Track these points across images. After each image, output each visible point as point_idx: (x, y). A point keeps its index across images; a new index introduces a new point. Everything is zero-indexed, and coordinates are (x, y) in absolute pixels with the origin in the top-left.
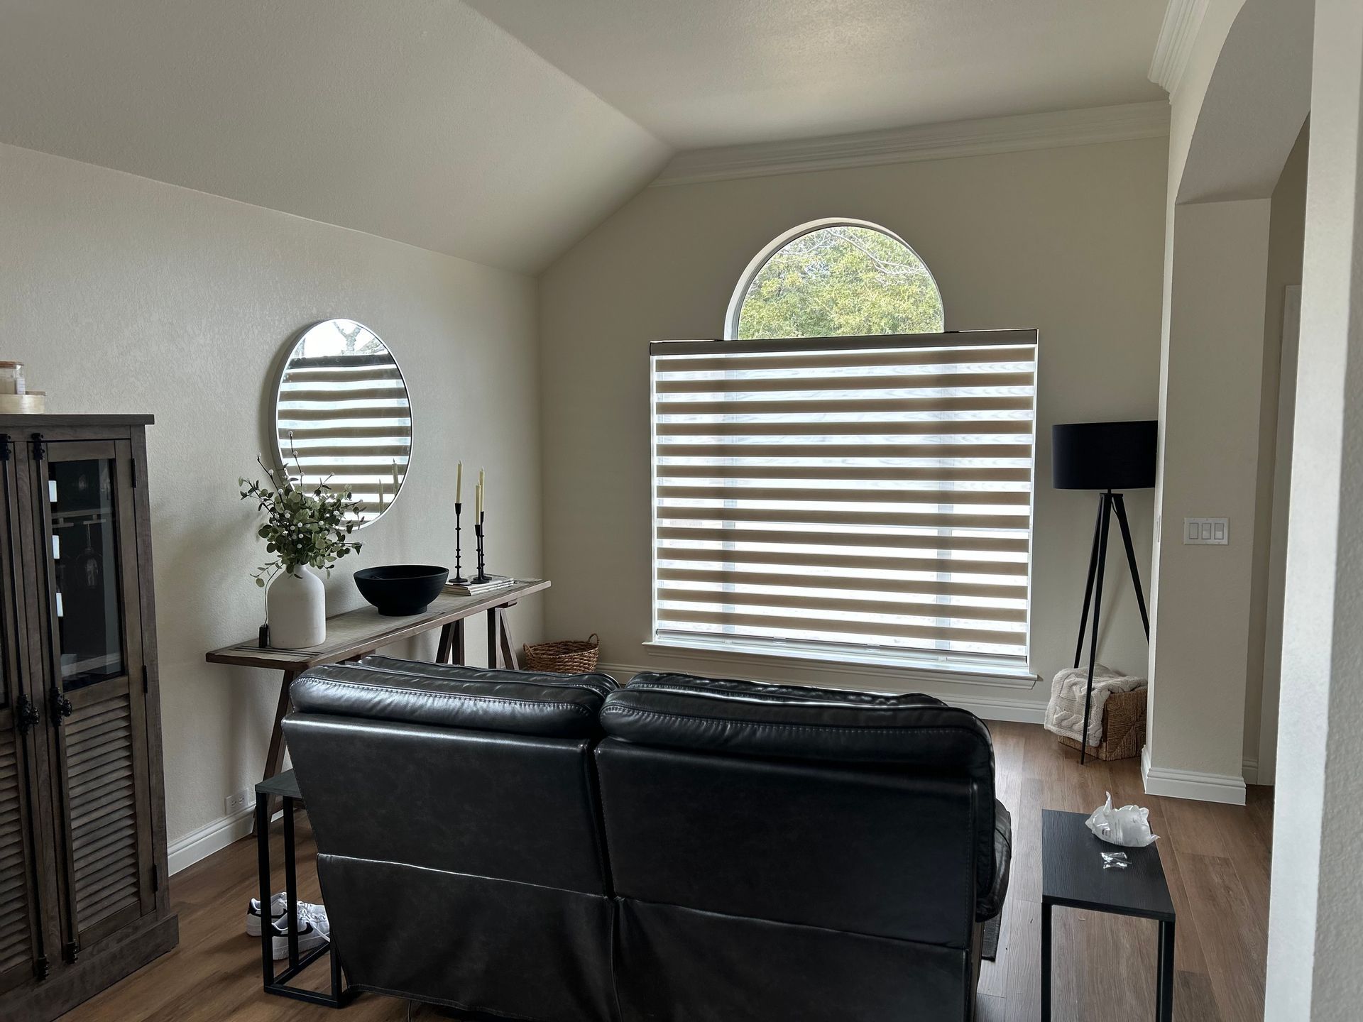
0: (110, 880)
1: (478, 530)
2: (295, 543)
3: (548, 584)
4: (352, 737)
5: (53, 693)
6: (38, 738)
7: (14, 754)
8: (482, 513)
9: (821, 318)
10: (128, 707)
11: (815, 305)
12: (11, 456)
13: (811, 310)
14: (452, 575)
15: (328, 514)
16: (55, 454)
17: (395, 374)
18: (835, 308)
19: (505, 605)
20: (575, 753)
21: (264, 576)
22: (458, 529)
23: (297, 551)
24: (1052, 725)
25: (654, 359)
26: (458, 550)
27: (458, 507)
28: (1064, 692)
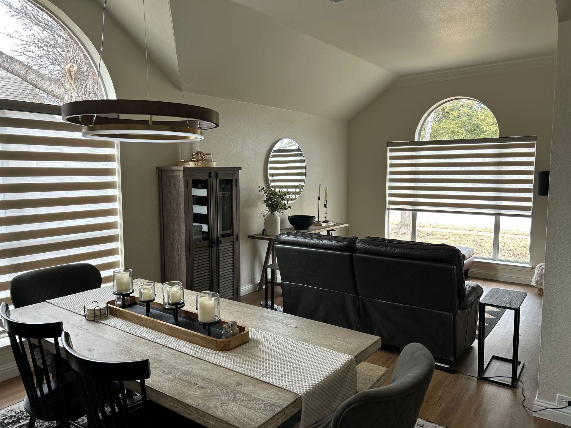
0: (228, 289)
1: (325, 205)
2: (273, 205)
3: (347, 225)
4: (292, 249)
5: (218, 238)
6: (214, 248)
7: (209, 252)
8: (326, 200)
9: (478, 127)
10: (233, 245)
11: (475, 121)
12: (212, 177)
13: (473, 124)
14: (316, 220)
15: (282, 196)
16: (221, 177)
17: (301, 155)
18: (484, 123)
19: (333, 230)
20: (348, 255)
21: (265, 214)
22: (319, 205)
23: (273, 207)
24: (534, 283)
25: (389, 148)
26: (319, 212)
27: (319, 198)
28: (540, 271)
